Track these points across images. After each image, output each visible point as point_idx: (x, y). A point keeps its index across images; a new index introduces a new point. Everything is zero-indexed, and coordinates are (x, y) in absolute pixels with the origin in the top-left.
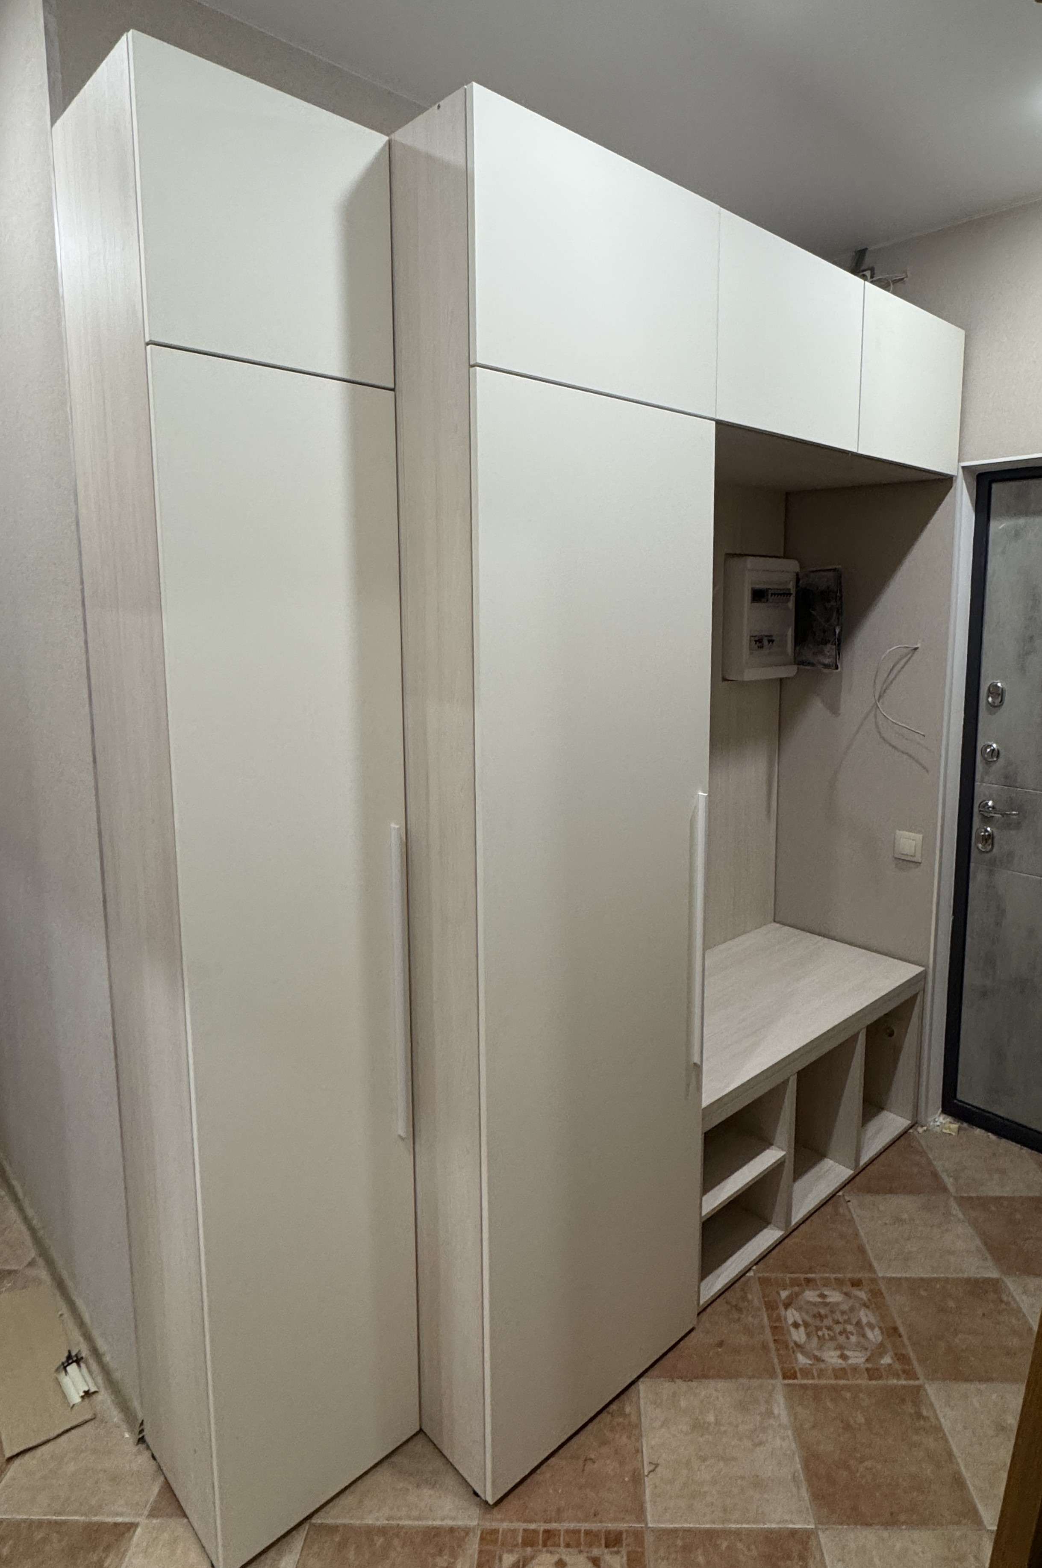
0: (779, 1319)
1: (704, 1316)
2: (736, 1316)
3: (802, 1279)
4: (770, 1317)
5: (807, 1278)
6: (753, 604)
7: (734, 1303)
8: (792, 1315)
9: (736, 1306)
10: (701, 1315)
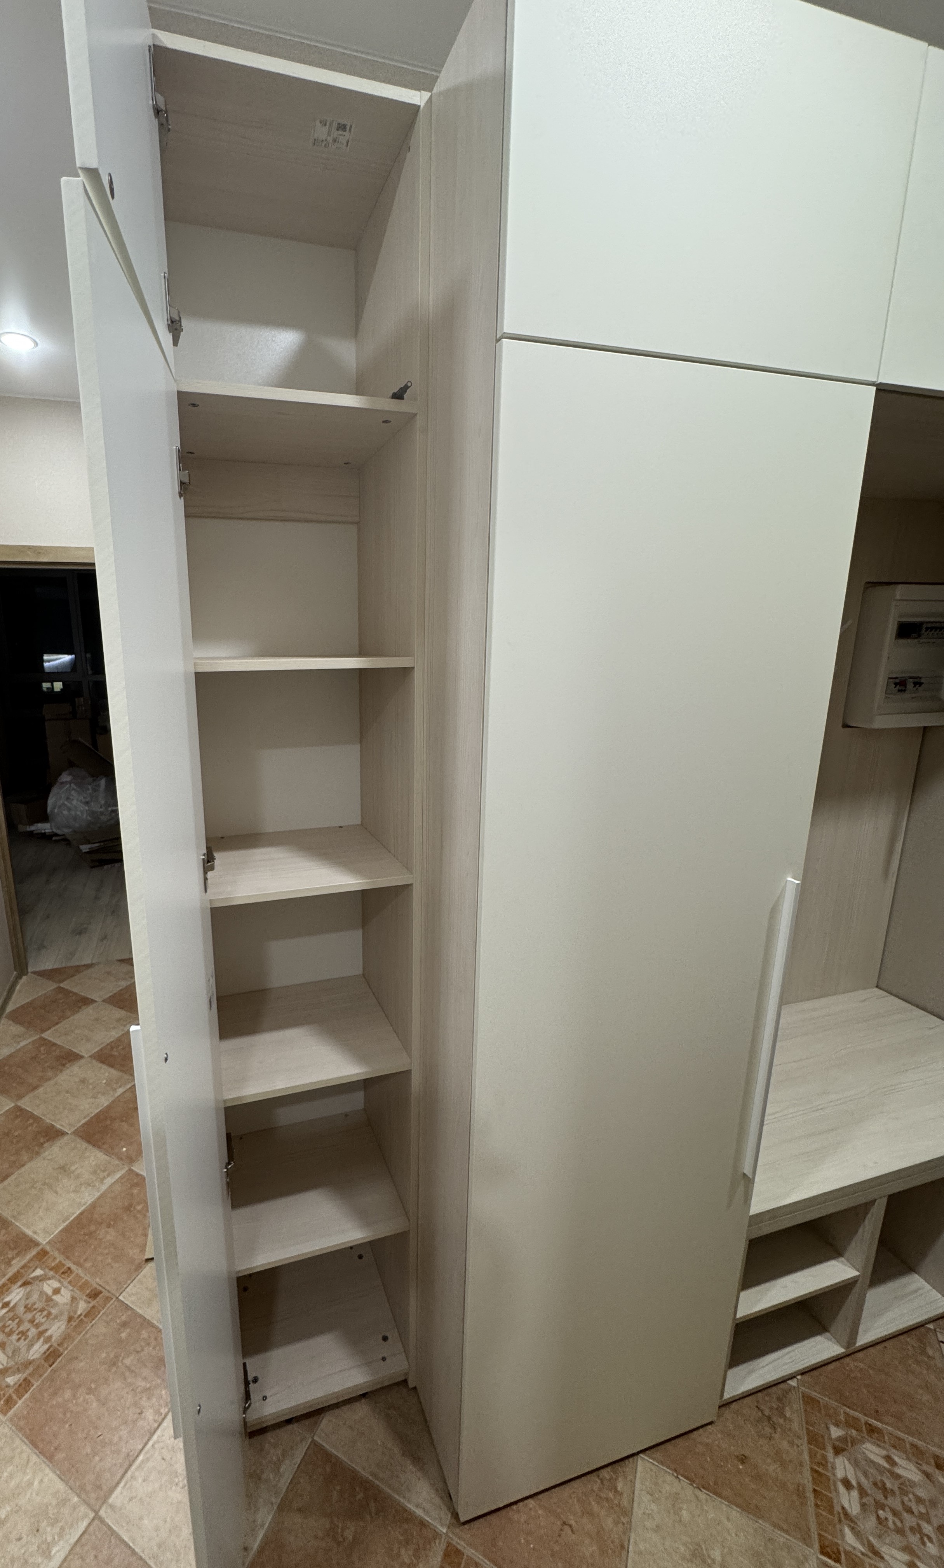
0: (824, 1463)
1: (728, 1413)
2: (768, 1430)
3: (863, 1421)
4: (812, 1455)
5: (870, 1425)
6: (897, 640)
7: (767, 1413)
8: (842, 1467)
9: (769, 1418)
10: (723, 1408)
